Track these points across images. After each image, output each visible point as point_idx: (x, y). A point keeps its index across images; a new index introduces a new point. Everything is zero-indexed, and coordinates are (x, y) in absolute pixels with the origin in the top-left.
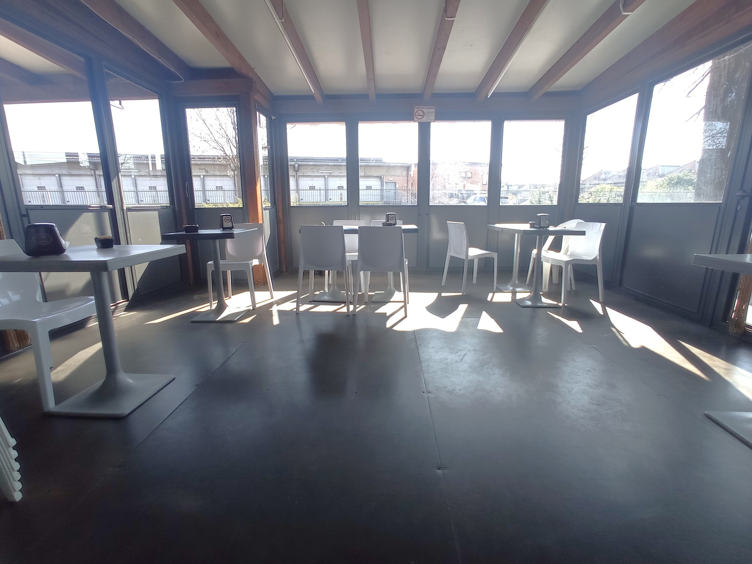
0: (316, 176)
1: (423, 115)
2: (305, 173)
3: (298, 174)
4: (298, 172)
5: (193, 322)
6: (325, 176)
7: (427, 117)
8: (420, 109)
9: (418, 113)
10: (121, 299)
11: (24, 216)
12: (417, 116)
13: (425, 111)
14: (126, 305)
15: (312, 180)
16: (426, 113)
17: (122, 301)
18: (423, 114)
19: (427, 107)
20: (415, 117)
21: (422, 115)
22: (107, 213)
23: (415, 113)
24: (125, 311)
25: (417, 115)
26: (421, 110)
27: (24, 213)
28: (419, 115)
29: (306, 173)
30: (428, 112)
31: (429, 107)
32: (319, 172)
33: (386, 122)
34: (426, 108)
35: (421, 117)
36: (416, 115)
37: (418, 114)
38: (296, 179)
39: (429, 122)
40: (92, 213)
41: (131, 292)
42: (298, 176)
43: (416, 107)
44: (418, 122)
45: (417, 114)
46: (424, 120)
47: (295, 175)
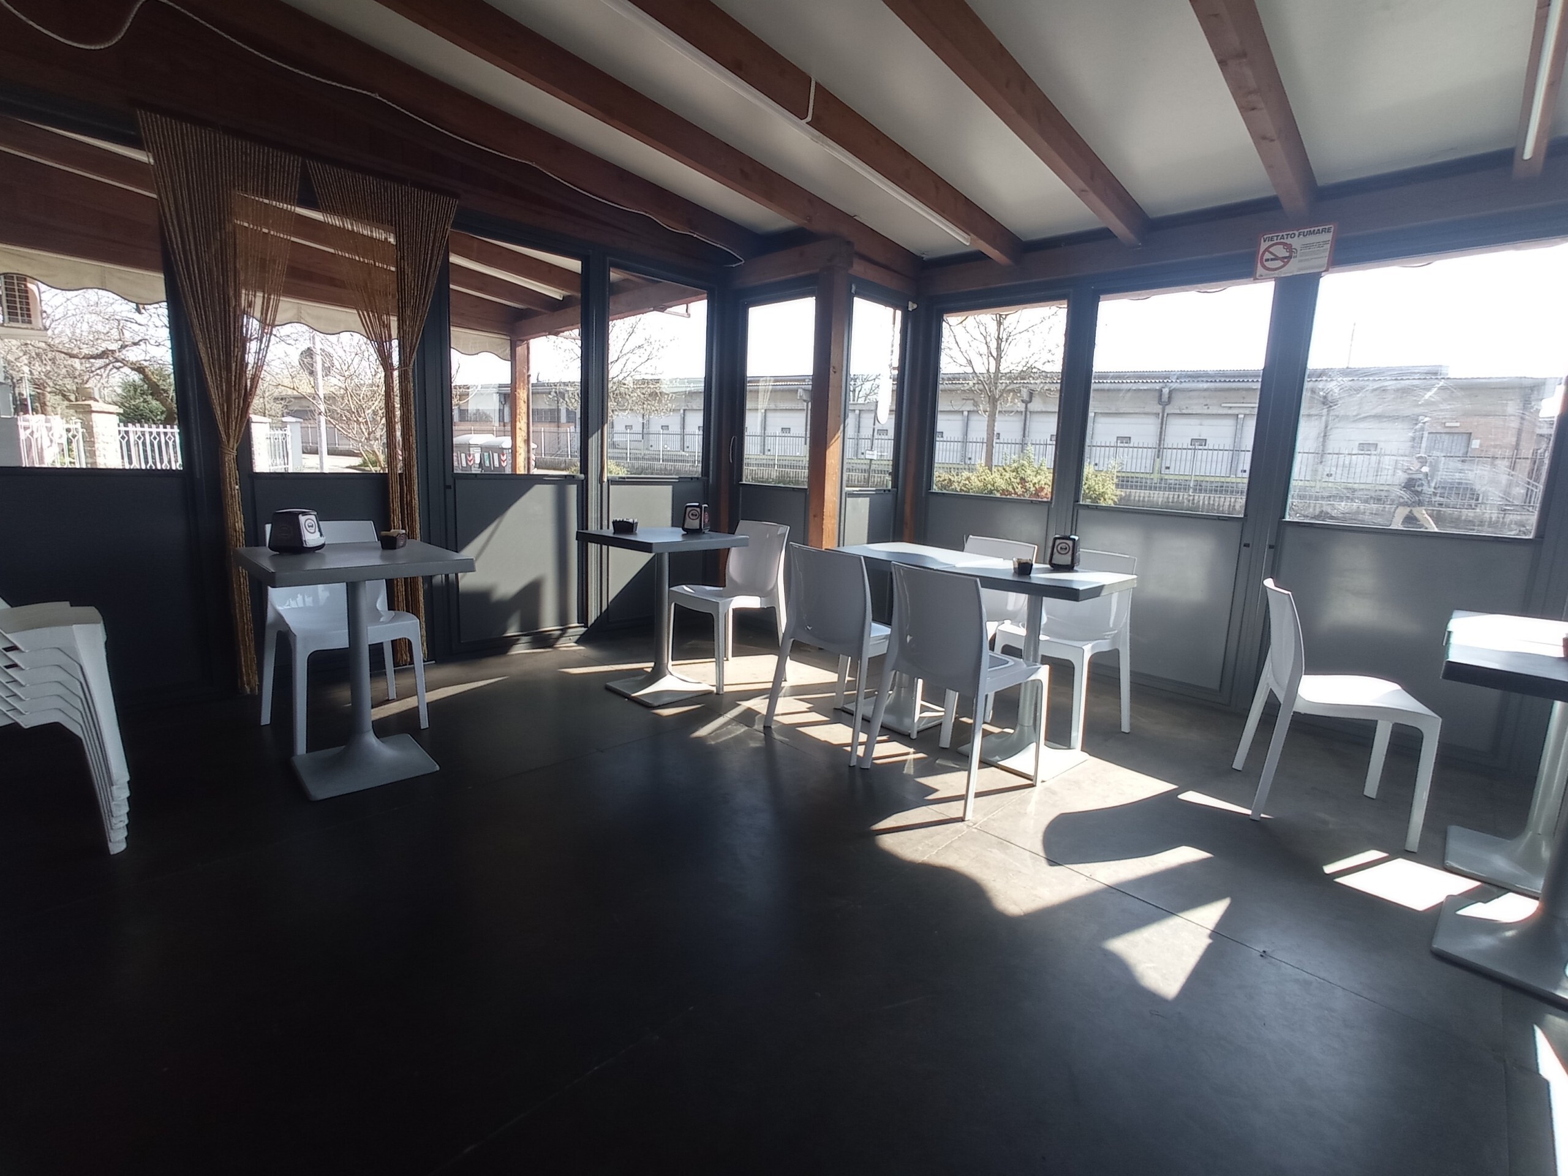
0: (1216, 415)
1: (1290, 257)
2: (1184, 407)
3: (1167, 411)
4: (1167, 407)
5: (609, 689)
6: (1238, 415)
7: (1300, 261)
8: (1279, 241)
9: (1271, 253)
10: (576, 621)
11: (450, 487)
12: (1266, 264)
13: (1296, 242)
14: (581, 633)
15: (1201, 425)
16: (1299, 249)
17: (577, 625)
18: (1287, 254)
19: (1306, 230)
20: (1259, 264)
21: (1286, 258)
22: (575, 486)
23: (1261, 253)
24: (576, 642)
25: (1267, 260)
26: (1285, 244)
27: (449, 482)
28: (1272, 260)
29: (1187, 408)
30: (1306, 246)
31: (1312, 229)
32: (1223, 405)
33: (1177, 288)
34: (1299, 235)
35: (1279, 263)
36: (1265, 258)
37: (1273, 257)
38: (1160, 420)
39: (1314, 274)
40: (550, 486)
41: (593, 616)
42: (1165, 415)
43: (1265, 237)
44: (1277, 279)
45: (1267, 256)
46: (1293, 269)
47: (1160, 411)
